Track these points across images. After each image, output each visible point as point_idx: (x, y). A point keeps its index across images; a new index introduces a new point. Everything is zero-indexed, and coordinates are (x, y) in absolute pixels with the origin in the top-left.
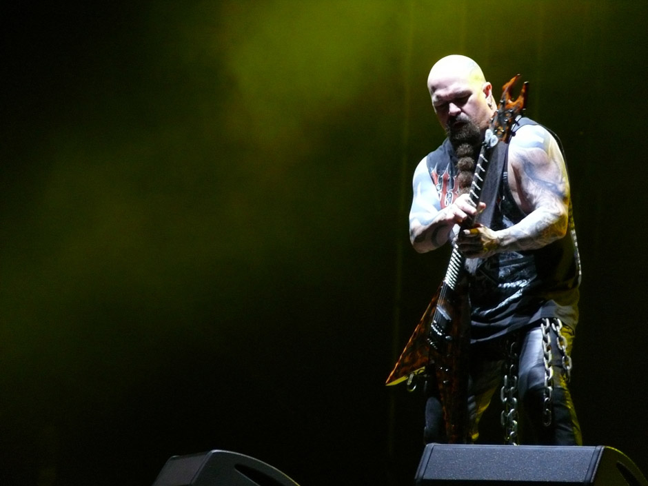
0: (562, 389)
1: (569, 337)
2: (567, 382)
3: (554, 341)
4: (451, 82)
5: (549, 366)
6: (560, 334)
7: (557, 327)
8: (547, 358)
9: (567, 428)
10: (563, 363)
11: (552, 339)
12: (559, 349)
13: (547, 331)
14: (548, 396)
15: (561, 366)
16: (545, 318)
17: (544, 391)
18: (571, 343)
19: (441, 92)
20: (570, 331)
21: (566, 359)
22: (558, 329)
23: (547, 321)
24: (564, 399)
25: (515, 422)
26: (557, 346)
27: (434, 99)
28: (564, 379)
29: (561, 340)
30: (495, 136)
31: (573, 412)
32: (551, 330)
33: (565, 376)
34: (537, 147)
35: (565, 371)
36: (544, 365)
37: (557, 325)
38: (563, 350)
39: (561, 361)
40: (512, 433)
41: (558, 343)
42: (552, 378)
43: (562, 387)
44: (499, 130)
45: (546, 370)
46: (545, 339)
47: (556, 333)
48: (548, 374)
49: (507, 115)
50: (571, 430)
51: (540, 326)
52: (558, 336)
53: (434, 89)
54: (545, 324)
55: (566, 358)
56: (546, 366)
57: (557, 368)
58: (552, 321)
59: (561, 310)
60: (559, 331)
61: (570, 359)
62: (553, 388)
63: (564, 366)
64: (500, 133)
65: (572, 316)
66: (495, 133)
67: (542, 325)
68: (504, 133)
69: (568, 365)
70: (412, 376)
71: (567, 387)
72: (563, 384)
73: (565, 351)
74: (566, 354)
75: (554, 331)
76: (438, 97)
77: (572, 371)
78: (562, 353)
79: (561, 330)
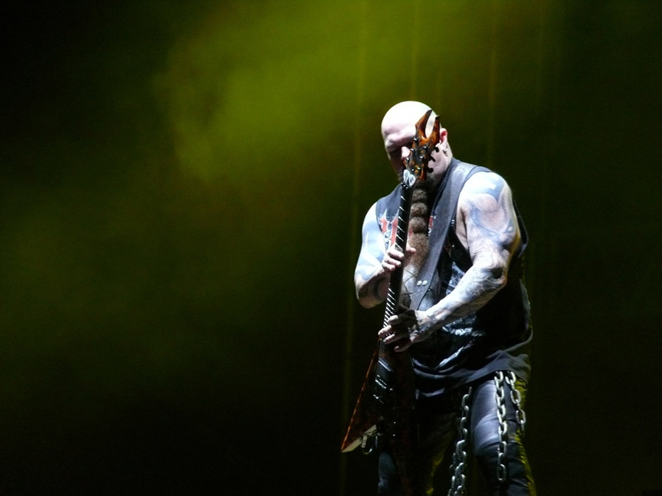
0: (516, 444)
1: (523, 390)
2: (520, 437)
3: (507, 394)
4: (403, 127)
5: (503, 421)
6: (513, 387)
7: (511, 381)
8: (501, 413)
9: (521, 483)
10: (517, 417)
11: (505, 393)
12: (513, 403)
13: (501, 384)
14: (502, 450)
15: (515, 421)
16: (499, 371)
17: (498, 446)
18: (524, 397)
19: (394, 137)
20: (524, 384)
21: (520, 414)
22: (512, 383)
23: (501, 374)
24: (518, 455)
25: (463, 476)
26: (511, 400)
27: (387, 143)
28: (517, 433)
29: (515, 393)
30: (412, 176)
31: (528, 468)
32: (505, 384)
33: (519, 431)
34: (487, 193)
35: (519, 425)
36: (498, 419)
37: (511, 378)
38: (516, 404)
39: (514, 414)
40: (460, 487)
41: (512, 397)
42: (506, 433)
43: (516, 441)
44: (415, 169)
45: (500, 424)
46: (499, 393)
47: (510, 386)
48: (503, 429)
49: (422, 152)
50: (526, 485)
51: (493, 379)
52: (511, 389)
53: (387, 133)
54: (499, 378)
55: (520, 412)
56: (500, 420)
57: (511, 422)
58: (506, 374)
59: (515, 363)
60: (512, 384)
61: (524, 413)
62: (507, 442)
63: (518, 420)
64: (417, 171)
65: (525, 369)
66: (413, 173)
67: (496, 378)
68: (420, 171)
69: (523, 419)
70: (365, 438)
71: (522, 441)
72: (515, 439)
73: (518, 405)
74: (520, 408)
75: (508, 384)
76: (391, 141)
77: (526, 425)
78: (515, 407)
79: (515, 383)
